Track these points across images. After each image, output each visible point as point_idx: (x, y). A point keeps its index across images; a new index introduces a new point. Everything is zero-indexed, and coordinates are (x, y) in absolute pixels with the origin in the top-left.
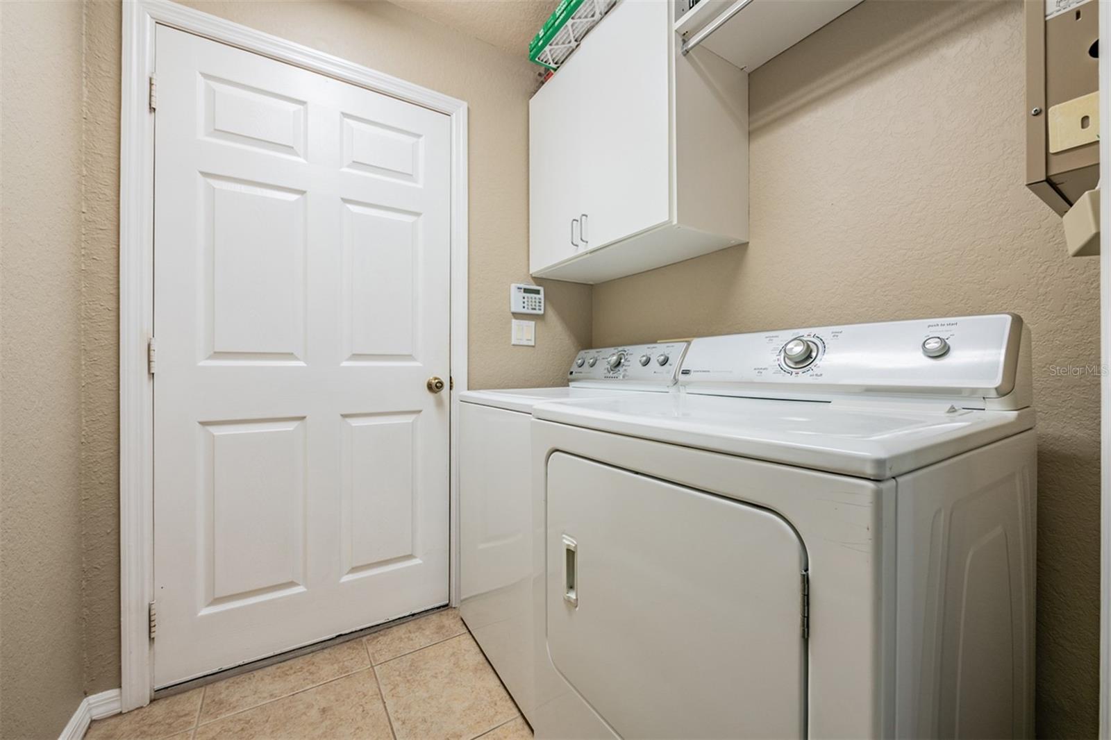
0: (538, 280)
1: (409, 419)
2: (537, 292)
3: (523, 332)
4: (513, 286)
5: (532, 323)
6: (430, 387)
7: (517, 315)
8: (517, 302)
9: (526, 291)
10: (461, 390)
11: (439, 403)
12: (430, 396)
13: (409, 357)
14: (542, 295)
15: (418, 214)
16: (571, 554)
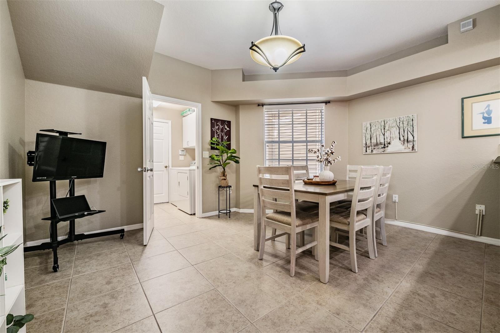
0: (185, 149)
1: (162, 172)
2: (184, 151)
3: (182, 158)
4: (180, 150)
5: (183, 156)
6: (165, 167)
7: (180, 155)
8: (180, 153)
9: (182, 151)
10: (170, 167)
11: (167, 170)
12: (165, 168)
13: (162, 162)
14: (185, 151)
15: (163, 140)
16: (179, 182)
